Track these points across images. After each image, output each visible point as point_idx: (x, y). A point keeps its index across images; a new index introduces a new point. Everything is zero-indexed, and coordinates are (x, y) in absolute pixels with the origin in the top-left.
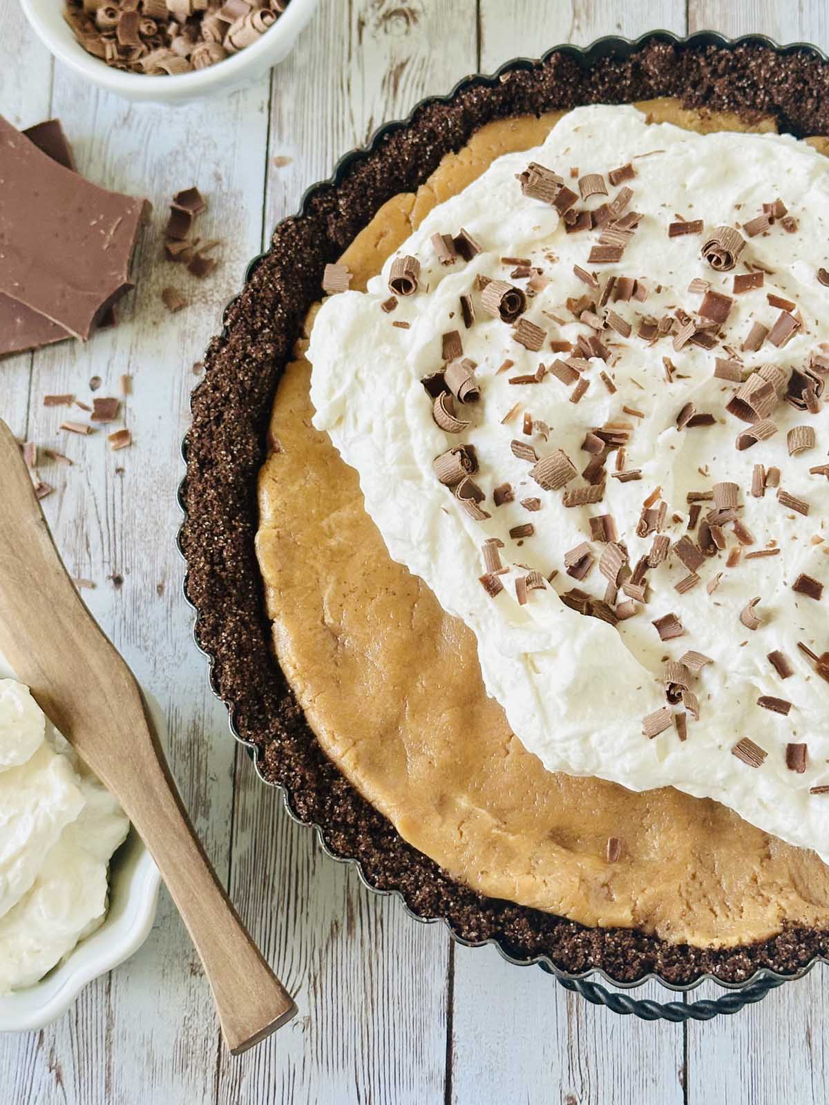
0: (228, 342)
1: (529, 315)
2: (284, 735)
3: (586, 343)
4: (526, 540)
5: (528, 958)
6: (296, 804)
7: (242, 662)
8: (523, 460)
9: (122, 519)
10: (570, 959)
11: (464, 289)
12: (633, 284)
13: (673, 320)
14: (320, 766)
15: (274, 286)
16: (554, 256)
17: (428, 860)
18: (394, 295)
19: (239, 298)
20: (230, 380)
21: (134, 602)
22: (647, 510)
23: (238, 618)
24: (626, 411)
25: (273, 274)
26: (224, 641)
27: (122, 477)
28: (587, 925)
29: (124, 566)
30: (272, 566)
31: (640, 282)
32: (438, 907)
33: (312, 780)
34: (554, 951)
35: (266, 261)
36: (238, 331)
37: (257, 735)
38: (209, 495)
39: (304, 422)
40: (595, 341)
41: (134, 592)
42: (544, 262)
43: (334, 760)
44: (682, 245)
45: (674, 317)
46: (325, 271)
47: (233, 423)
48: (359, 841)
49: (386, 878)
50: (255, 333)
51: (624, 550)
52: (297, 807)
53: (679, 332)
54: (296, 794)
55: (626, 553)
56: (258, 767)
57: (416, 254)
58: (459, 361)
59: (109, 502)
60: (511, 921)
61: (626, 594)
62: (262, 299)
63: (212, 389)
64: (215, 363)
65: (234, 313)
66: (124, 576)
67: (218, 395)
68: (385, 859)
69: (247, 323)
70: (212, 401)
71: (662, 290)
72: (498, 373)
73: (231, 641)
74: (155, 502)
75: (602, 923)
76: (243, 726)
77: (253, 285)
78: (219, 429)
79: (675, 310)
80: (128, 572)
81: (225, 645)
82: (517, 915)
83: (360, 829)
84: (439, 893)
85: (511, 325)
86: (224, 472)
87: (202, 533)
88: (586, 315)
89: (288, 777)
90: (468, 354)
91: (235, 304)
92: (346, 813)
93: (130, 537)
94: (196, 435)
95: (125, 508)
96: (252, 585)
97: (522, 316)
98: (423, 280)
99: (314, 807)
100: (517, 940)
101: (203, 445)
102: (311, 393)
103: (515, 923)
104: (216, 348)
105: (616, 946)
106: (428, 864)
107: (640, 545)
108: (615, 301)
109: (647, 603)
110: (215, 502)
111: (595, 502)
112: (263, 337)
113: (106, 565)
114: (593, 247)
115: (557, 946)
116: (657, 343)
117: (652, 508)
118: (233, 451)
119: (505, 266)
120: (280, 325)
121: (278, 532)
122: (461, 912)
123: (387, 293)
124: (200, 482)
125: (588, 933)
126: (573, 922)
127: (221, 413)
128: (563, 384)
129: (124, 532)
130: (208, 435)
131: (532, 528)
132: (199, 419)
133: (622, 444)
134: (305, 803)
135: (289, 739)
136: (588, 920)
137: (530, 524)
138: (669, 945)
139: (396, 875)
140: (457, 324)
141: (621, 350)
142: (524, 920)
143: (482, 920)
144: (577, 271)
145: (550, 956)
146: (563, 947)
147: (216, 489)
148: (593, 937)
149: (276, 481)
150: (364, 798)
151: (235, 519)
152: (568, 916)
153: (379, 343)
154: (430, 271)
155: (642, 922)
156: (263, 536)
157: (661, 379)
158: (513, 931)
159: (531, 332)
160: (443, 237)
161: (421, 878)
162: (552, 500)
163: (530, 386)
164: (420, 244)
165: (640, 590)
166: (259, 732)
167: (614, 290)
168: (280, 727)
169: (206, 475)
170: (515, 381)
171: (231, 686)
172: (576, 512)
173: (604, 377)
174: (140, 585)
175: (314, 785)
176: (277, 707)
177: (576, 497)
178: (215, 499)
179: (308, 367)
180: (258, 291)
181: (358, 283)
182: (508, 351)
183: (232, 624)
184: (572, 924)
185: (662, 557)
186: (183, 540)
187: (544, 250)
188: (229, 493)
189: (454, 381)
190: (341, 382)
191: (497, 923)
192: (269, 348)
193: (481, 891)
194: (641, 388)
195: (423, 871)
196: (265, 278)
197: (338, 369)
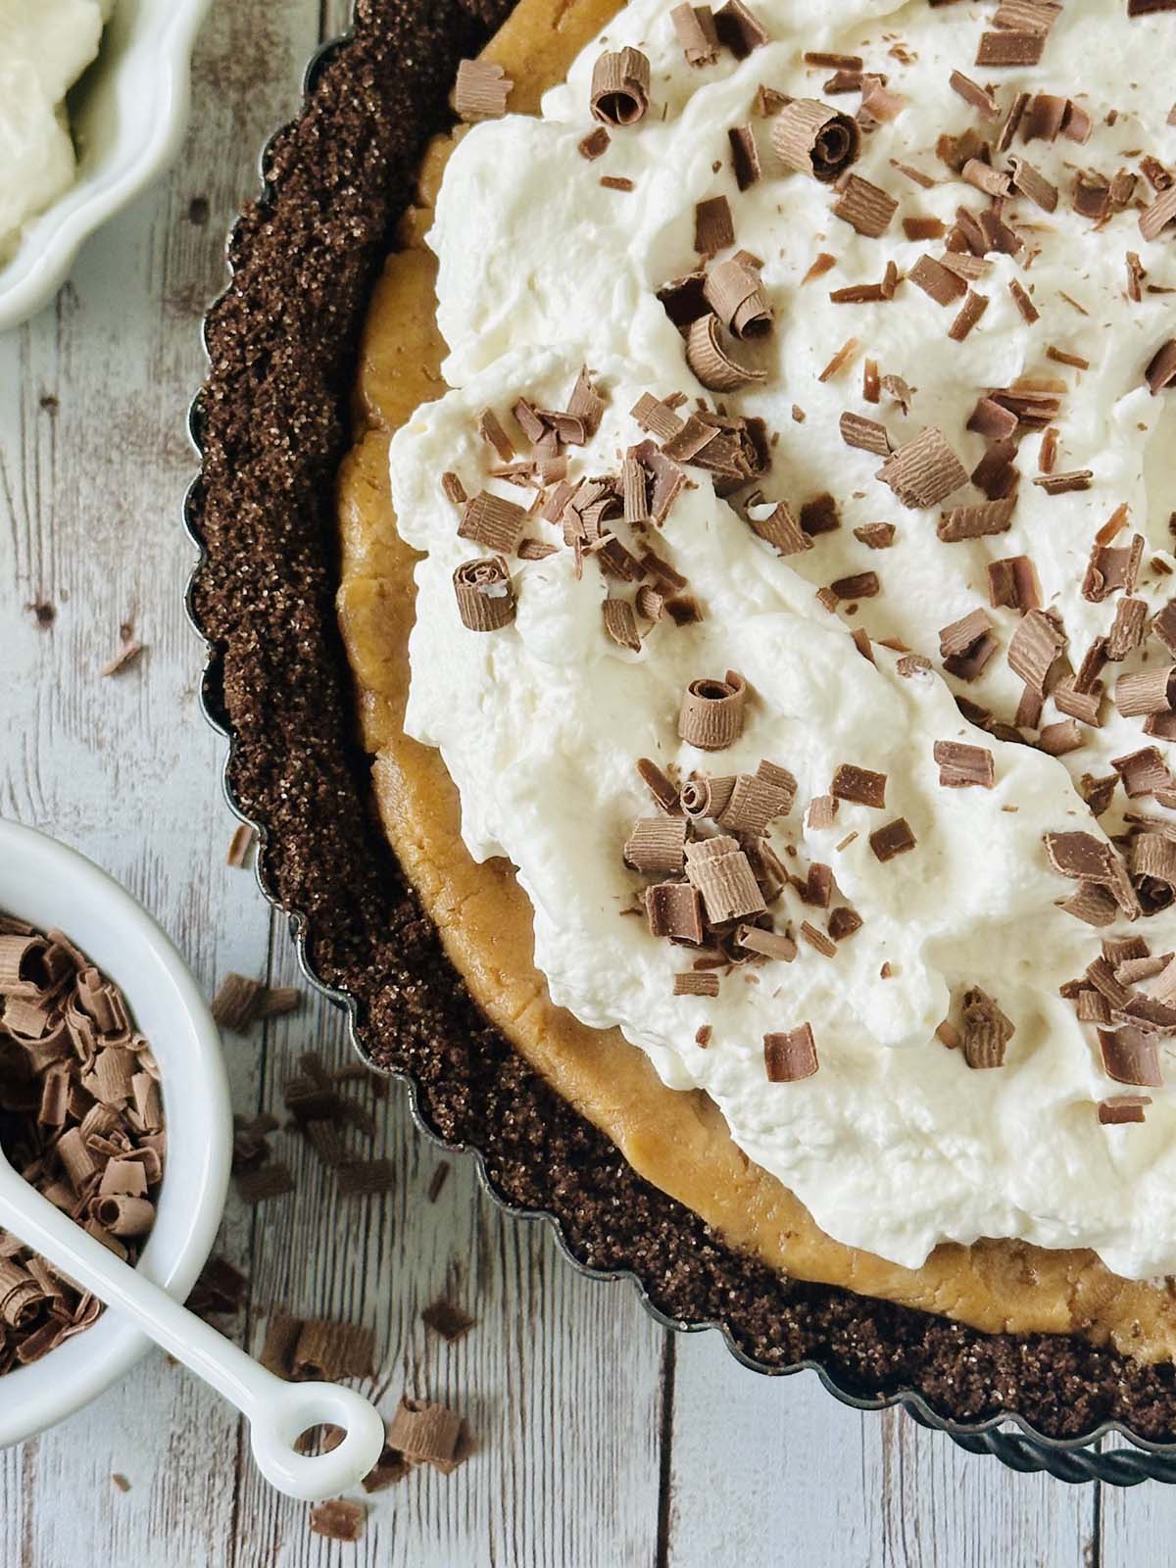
0: (274, 213)
1: (865, 168)
2: (404, 976)
3: (975, 224)
4: (862, 602)
5: (879, 1394)
6: (432, 1110)
7: (320, 836)
8: (860, 452)
9: (52, 496)
10: (956, 1396)
11: (735, 114)
12: (1062, 110)
13: (1135, 179)
14: (473, 1034)
15: (362, 103)
16: (908, 51)
17: (683, 1210)
18: (599, 124)
19: (293, 125)
20: (282, 289)
21: (76, 653)
22: (1103, 549)
23: (309, 751)
24: (1054, 355)
25: (358, 79)
26: (284, 796)
27: (53, 414)
28: (985, 1329)
29: (57, 585)
30: (371, 652)
31: (1077, 103)
32: (707, 1300)
33: (462, 1062)
34: (923, 1380)
35: (344, 53)
36: (294, 192)
37: (352, 976)
38: (247, 512)
39: (425, 371)
40: (991, 220)
41: (75, 635)
42: (888, 64)
43: (501, 1023)
44: (1155, 31)
45: (1139, 173)
46: (459, 74)
47: (290, 373)
48: (552, 1177)
49: (608, 1246)
50: (326, 196)
51: (1057, 624)
52: (435, 1116)
53: (1151, 202)
54: (431, 1090)
55: (1061, 632)
56: (358, 1038)
57: (641, 44)
58: (727, 256)
59: (27, 462)
60: (841, 1323)
61: (1060, 708)
62: (340, 128)
63: (249, 306)
64: (251, 253)
65: (286, 155)
66: (58, 605)
67: (260, 318)
68: (604, 1212)
69: (311, 176)
70: (249, 330)
71: (1118, 120)
72: (805, 280)
73: (298, 797)
74: (116, 467)
75: (1012, 1327)
76: (326, 961)
77: (321, 101)
78: (265, 386)
79: (1141, 158)
80: (64, 597)
81: (287, 805)
82: (853, 1314)
83: (554, 1154)
84: (708, 1274)
85: (831, 187)
86: (276, 468)
87: (235, 589)
88: (972, 166)
89: (416, 1057)
90: (744, 243)
91: (286, 137)
92: (528, 1124)
93: (69, 530)
94: (220, 396)
95: (59, 474)
96: (333, 688)
97: (852, 170)
98: (656, 95)
99: (466, 1113)
100: (856, 1360)
101: (232, 415)
102: (439, 313)
103: (851, 1327)
104: (251, 224)
105: (1043, 1370)
106: (682, 1217)
107: (1089, 618)
108: (1026, 140)
109: (1101, 726)
110: (260, 528)
111: (997, 533)
112: (342, 204)
113: (23, 583)
114: (984, 35)
115: (930, 1370)
116: (1108, 224)
117: (1111, 545)
118: (292, 426)
119: (812, 69)
120: (375, 180)
121: (381, 586)
122: (751, 1310)
123: (588, 122)
124: (229, 487)
125: (989, 1346)
126: (957, 1323)
127: (267, 354)
128: (933, 303)
129: (56, 520)
130: (242, 397)
131: (876, 580)
132: (224, 365)
133: (1047, 420)
134: (449, 1105)
135: (413, 983)
136: (987, 1321)
137: (871, 574)
138: (1139, 1366)
139: (625, 1241)
140: (725, 185)
141: (1039, 237)
142: (869, 1323)
143: (792, 1325)
144: (958, 82)
145: (918, 1390)
146: (943, 1373)
147: (261, 503)
148: (1001, 1353)
149: (374, 487)
150: (558, 1095)
151: (296, 559)
152: (949, 1314)
153: (575, 219)
154: (668, 78)
155: (1088, 1323)
156: (351, 594)
157: (1120, 296)
158: (848, 1342)
159: (869, 201)
160: (696, 11)
161: (672, 1246)
162: (916, 527)
163: (871, 306)
164: (649, 23)
165: (1090, 703)
166: (356, 970)
167: (1024, 118)
168: (396, 960)
169: (240, 475)
170: (841, 297)
171: (302, 883)
172: (962, 551)
173: (1017, 291)
174: (88, 624)
175: (465, 1072)
176: (387, 922)
177: (963, 524)
178: (260, 521)
179: (431, 262)
180: (330, 112)
181: (523, 98)
182: (823, 238)
183: (298, 764)
184: (955, 1328)
185: (1133, 641)
186: (198, 601)
187: (886, 39)
188: (285, 508)
189: (726, 295)
190: (500, 296)
191: (819, 1330)
192: (357, 226)
193: (784, 1269)
194: (1083, 311)
195: (675, 1232)
196: (345, 87)
197: (496, 269)
